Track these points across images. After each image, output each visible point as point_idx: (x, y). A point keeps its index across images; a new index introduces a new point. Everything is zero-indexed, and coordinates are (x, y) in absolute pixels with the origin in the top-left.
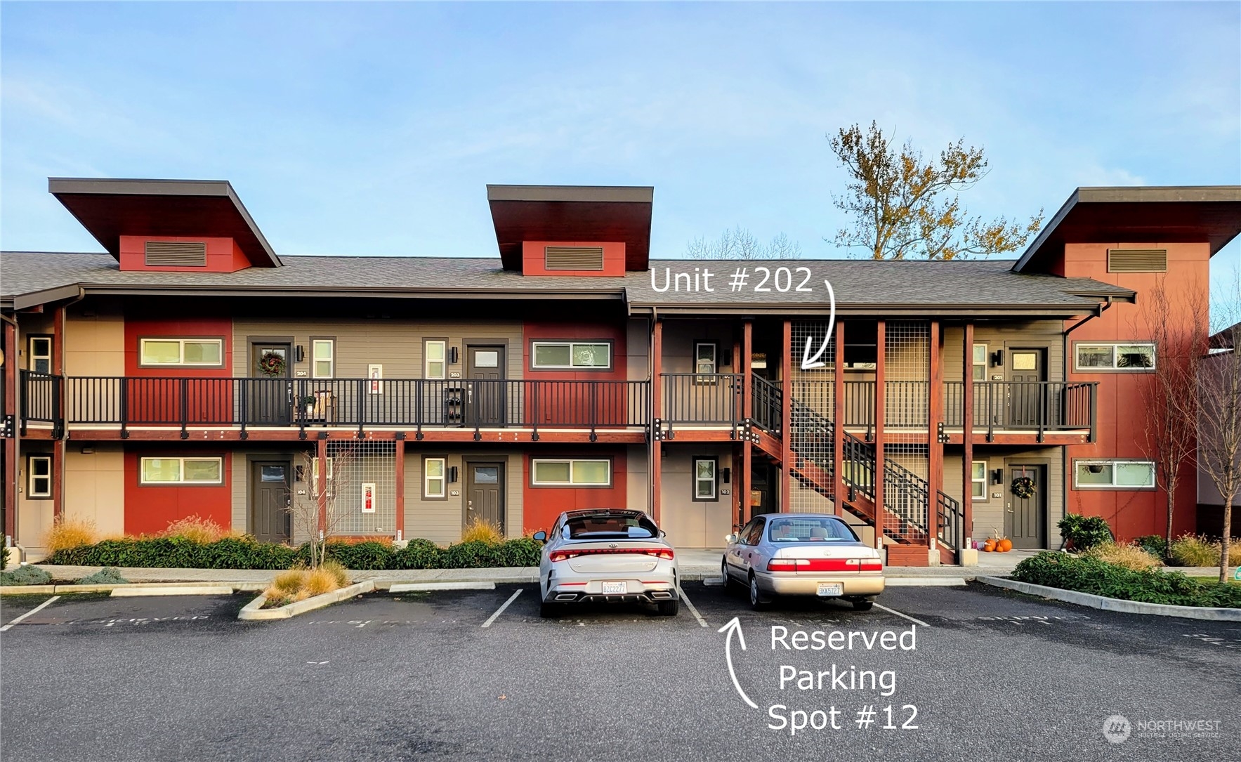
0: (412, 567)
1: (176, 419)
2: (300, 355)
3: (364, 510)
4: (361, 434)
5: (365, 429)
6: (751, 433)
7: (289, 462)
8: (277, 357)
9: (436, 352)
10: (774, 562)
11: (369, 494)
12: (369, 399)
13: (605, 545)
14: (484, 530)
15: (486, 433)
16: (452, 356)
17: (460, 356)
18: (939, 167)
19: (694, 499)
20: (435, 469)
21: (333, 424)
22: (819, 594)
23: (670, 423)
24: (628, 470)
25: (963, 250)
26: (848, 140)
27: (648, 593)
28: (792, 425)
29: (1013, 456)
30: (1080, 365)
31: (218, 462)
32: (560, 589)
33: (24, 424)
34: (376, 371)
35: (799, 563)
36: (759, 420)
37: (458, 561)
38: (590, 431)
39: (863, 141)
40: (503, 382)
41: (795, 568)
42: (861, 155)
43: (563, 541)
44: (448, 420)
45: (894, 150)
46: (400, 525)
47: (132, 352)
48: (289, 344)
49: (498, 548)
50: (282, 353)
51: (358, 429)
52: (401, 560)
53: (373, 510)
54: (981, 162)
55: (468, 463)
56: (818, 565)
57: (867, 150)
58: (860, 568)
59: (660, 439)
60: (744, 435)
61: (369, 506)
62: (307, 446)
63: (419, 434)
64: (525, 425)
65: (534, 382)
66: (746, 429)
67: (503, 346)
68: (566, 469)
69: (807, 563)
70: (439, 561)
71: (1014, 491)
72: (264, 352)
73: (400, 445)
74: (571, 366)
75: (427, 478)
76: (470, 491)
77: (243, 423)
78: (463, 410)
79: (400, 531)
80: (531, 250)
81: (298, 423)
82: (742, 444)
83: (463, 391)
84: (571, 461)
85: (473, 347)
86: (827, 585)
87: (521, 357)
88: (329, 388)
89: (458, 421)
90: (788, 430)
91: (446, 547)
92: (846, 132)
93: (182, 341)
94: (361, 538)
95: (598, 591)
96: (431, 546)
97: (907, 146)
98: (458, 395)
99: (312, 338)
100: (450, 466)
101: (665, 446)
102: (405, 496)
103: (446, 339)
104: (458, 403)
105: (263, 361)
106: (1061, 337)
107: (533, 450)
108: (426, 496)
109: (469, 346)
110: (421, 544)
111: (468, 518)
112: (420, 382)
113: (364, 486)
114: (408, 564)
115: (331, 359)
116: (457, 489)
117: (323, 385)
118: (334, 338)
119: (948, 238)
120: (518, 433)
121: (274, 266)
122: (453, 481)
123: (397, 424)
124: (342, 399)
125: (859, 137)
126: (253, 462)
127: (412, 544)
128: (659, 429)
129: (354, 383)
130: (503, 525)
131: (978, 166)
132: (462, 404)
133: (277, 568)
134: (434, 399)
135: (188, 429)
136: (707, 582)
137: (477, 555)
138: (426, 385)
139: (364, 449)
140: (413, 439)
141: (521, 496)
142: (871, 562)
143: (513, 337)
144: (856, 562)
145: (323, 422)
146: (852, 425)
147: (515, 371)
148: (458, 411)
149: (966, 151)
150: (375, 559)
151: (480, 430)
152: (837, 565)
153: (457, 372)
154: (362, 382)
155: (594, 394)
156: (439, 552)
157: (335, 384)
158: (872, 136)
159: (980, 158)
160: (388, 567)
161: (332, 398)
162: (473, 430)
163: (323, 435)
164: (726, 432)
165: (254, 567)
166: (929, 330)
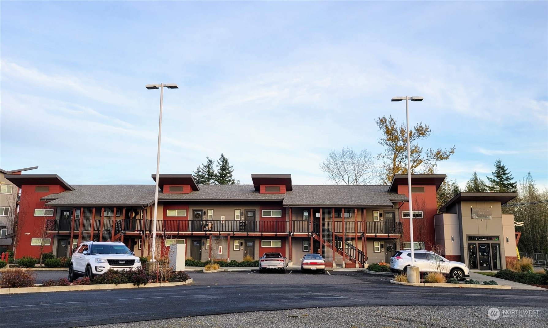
0: (232, 267)
1: (177, 230)
2: (205, 214)
3: (219, 253)
4: (220, 234)
5: (221, 233)
6: (313, 235)
7: (201, 240)
8: (199, 214)
9: (238, 213)
10: (304, 263)
11: (220, 249)
12: (222, 224)
13: (271, 259)
14: (249, 258)
15: (250, 234)
16: (242, 214)
17: (244, 214)
18: (414, 131)
19: (303, 251)
20: (237, 243)
21: (213, 231)
22: (312, 269)
23: (293, 232)
24: (286, 243)
25: (426, 160)
26: (383, 121)
27: (278, 268)
28: (322, 233)
29: (386, 240)
30: (403, 217)
31: (184, 240)
32: (262, 267)
33: (145, 232)
34: (223, 218)
35: (308, 263)
36: (315, 232)
37: (243, 265)
38: (275, 233)
39: (387, 122)
40: (254, 221)
41: (308, 264)
42: (387, 127)
43: (264, 258)
44: (240, 230)
45: (398, 126)
46: (229, 257)
47: (165, 213)
48: (202, 211)
49: (252, 262)
50: (200, 213)
51: (219, 233)
52: (229, 265)
53: (221, 253)
54: (429, 130)
55: (245, 241)
56: (312, 263)
57: (389, 125)
58: (320, 264)
59: (291, 236)
60: (311, 235)
61: (220, 252)
62: (207, 237)
63: (234, 234)
64: (259, 232)
65: (262, 221)
66: (311, 234)
67: (255, 211)
68: (270, 243)
69: (310, 263)
70: (238, 265)
71: (388, 250)
72: (196, 213)
73: (229, 236)
74: (272, 216)
75: (235, 245)
76: (246, 248)
77: (192, 231)
78: (244, 228)
79: (228, 258)
80: (262, 187)
81: (204, 231)
82: (310, 237)
83: (244, 223)
84: (271, 241)
85: (247, 211)
86: (313, 267)
87: (259, 214)
88: (211, 222)
89: (243, 231)
90: (321, 234)
91: (240, 262)
92: (381, 118)
93: (177, 210)
94: (219, 260)
95: (269, 267)
96: (236, 262)
97: (402, 124)
98: (243, 224)
99: (208, 209)
100: (241, 242)
101: (292, 238)
102: (230, 249)
103: (241, 210)
104: (243, 226)
105: (196, 215)
106: (398, 209)
107: (261, 238)
108: (235, 249)
109: (246, 211)
110: (234, 261)
111: (245, 255)
112: (234, 221)
113: (219, 247)
114: (231, 266)
115: (212, 215)
116: (242, 248)
117: (210, 221)
118: (213, 209)
119: (420, 156)
120: (258, 234)
121: (198, 190)
122: (241, 246)
123: (228, 232)
124: (214, 224)
125: (386, 121)
126: (192, 240)
127: (232, 261)
128: (291, 234)
129: (219, 221)
130: (254, 257)
131: (428, 131)
132: (244, 226)
133: (200, 266)
134: (237, 224)
135: (179, 232)
136: (298, 270)
137: (247, 264)
138: (236, 221)
139: (220, 238)
140: (232, 235)
141: (258, 250)
142: (322, 263)
143: (257, 209)
144: (319, 263)
145: (210, 231)
146: (336, 232)
147: (257, 218)
148: (243, 228)
149: (423, 126)
150: (223, 264)
151: (249, 233)
152: (316, 264)
153: (243, 218)
154: (220, 221)
155: (276, 224)
156: (238, 263)
157: (213, 221)
158: (390, 120)
159: (428, 129)
160: (226, 267)
161: (212, 224)
162: (247, 233)
163: (211, 234)
164: (307, 235)
165: (196, 266)
166: (355, 210)
